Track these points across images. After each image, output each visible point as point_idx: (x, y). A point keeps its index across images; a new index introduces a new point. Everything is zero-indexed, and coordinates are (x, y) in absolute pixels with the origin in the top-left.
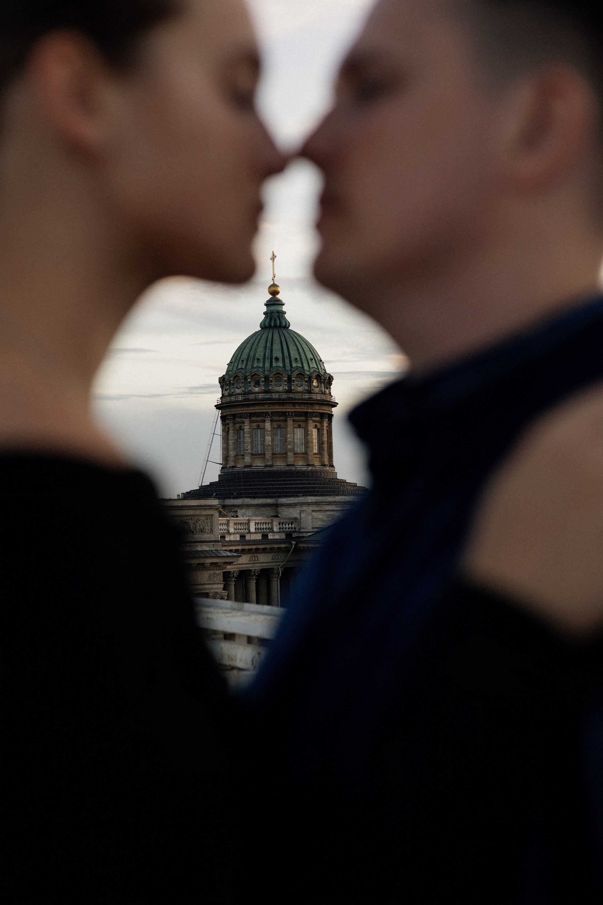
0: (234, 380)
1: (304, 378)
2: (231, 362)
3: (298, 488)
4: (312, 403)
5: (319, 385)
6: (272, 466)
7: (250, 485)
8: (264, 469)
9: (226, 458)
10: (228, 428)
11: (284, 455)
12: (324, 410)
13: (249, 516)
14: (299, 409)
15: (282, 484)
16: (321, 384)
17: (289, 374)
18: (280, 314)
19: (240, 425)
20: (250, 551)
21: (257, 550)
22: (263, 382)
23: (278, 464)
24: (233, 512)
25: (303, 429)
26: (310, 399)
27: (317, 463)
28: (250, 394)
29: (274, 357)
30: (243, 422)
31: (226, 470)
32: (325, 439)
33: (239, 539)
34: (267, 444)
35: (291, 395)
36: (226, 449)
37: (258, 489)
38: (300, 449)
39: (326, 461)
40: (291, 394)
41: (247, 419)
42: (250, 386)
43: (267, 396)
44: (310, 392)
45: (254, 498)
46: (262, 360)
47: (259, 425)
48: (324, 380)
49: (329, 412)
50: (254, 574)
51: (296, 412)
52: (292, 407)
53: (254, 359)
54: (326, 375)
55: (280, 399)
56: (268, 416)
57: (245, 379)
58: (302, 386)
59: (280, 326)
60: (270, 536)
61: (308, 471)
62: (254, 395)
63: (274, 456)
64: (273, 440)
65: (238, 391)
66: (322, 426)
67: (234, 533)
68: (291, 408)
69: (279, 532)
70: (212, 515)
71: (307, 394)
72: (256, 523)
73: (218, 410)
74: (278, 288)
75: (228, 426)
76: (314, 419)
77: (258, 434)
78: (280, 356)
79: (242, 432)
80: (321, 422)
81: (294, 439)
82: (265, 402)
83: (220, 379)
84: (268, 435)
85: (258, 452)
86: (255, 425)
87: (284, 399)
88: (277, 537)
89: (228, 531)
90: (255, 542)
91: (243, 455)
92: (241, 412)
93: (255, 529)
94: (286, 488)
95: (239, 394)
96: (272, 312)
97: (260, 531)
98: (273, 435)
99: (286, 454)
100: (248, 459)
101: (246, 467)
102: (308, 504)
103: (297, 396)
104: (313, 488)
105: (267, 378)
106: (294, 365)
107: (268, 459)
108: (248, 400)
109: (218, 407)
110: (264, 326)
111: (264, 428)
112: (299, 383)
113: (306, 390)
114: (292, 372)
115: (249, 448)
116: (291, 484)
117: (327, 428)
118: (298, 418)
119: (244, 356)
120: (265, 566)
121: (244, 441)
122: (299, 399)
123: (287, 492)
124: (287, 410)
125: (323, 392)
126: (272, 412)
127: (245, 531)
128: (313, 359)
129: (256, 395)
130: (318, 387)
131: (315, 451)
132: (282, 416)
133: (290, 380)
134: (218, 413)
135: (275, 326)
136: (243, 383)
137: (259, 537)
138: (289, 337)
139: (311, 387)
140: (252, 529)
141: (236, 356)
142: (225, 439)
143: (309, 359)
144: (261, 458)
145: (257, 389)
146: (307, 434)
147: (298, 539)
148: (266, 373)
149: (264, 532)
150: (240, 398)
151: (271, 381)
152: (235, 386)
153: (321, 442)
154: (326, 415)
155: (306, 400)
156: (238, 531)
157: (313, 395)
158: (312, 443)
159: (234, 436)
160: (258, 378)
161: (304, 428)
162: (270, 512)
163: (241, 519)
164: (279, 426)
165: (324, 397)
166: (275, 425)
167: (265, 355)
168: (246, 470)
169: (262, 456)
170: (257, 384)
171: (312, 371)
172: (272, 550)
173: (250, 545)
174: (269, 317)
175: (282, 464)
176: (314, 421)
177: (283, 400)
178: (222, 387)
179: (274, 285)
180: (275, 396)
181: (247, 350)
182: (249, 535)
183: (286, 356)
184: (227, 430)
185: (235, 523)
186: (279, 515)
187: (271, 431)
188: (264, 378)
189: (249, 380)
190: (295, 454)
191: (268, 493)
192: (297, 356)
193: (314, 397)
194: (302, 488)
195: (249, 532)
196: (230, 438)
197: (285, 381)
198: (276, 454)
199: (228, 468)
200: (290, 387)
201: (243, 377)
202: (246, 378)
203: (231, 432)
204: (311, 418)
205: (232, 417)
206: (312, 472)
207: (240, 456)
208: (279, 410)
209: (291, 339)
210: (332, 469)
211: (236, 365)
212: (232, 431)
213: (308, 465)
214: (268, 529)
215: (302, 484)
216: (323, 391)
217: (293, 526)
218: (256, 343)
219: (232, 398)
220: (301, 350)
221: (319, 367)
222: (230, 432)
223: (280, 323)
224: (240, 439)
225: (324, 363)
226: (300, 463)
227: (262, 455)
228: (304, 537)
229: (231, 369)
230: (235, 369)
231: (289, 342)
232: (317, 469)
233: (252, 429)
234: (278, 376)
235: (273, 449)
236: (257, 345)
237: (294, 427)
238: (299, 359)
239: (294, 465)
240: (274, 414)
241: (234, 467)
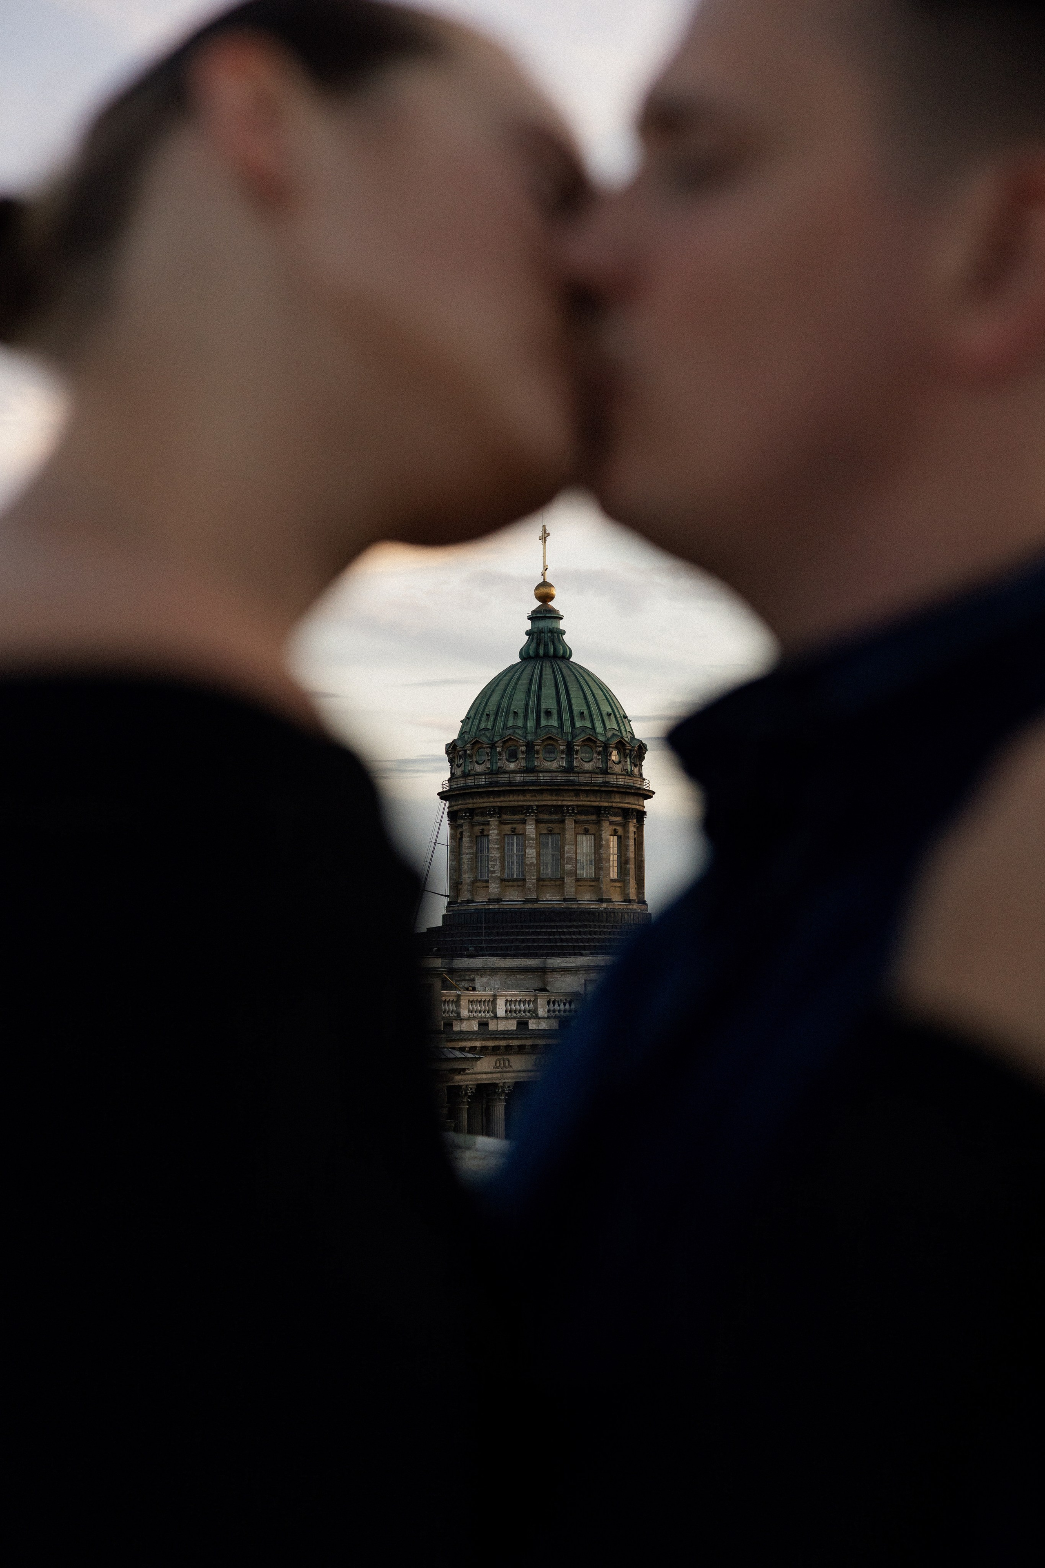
0: (472, 749)
1: (597, 746)
2: (467, 718)
3: (582, 940)
4: (608, 791)
5: (622, 759)
6: (536, 900)
7: (498, 934)
8: (522, 906)
9: (457, 886)
10: (461, 833)
11: (559, 882)
12: (630, 803)
13: (494, 989)
14: (585, 801)
15: (553, 933)
16: (625, 757)
17: (570, 740)
18: (556, 635)
19: (481, 827)
20: (495, 1050)
21: (507, 1049)
22: (523, 752)
23: (548, 897)
24: (468, 980)
25: (593, 837)
26: (605, 783)
27: (616, 897)
28: (501, 773)
29: (543, 710)
30: (488, 823)
31: (455, 907)
32: (631, 855)
33: (476, 1029)
34: (528, 863)
35: (572, 777)
36: (454, 870)
37: (512, 941)
38: (587, 872)
39: (633, 894)
40: (572, 775)
41: (495, 817)
42: (499, 759)
43: (531, 777)
44: (605, 771)
45: (505, 956)
46: (521, 715)
47: (515, 828)
48: (631, 751)
49: (637, 807)
50: (503, 1091)
51: (578, 806)
52: (574, 798)
53: (508, 712)
54: (635, 741)
55: (551, 784)
56: (532, 812)
57: (491, 748)
58: (591, 760)
59: (556, 656)
60: (532, 1025)
61: (602, 912)
62: (507, 776)
63: (541, 883)
64: (538, 855)
65: (479, 768)
66: (626, 831)
67: (469, 1019)
68: (572, 799)
69: (548, 1017)
71: (600, 776)
72: (507, 1000)
73: (444, 801)
74: (552, 589)
75: (460, 830)
76: (612, 818)
77: (513, 845)
78: (553, 707)
79: (484, 840)
80: (625, 826)
81: (576, 853)
82: (526, 788)
83: (448, 746)
84: (532, 847)
85: (513, 875)
86: (507, 828)
87: (559, 784)
88: (543, 1025)
89: (458, 1014)
90: (504, 1035)
91: (487, 881)
92: (485, 805)
93: (506, 1011)
94: (562, 940)
95: (480, 774)
96: (541, 631)
97: (514, 1014)
98: (540, 846)
99: (562, 879)
100: (494, 888)
101: (490, 901)
103: (584, 779)
105: (530, 746)
106: (578, 724)
107: (530, 889)
108: (497, 784)
109: (443, 796)
110: (526, 656)
111: (523, 835)
112: (587, 755)
113: (599, 767)
114: (573, 736)
115: (497, 868)
116: (570, 933)
117: (636, 836)
118: (583, 817)
119: (491, 708)
120: (522, 1077)
121: (488, 856)
122: (586, 784)
123: (562, 947)
124: (565, 803)
125: (629, 773)
126: (537, 806)
127: (488, 1015)
128: (611, 714)
129: (511, 776)
130: (619, 762)
131: (614, 875)
132: (556, 813)
133: (570, 751)
134: (443, 806)
135: (546, 656)
136: (487, 753)
137: (512, 1025)
138: (569, 676)
139: (607, 762)
140: (501, 1012)
141: (475, 707)
142: (456, 852)
143: (604, 713)
144: (518, 886)
145: (512, 766)
146: (599, 845)
148: (529, 738)
149: (521, 1017)
150: (483, 780)
151: (538, 752)
152: (475, 759)
153: (623, 860)
154: (632, 813)
155: (599, 785)
156: (475, 1014)
157: (611, 776)
158: (608, 860)
159: (472, 847)
160: (515, 746)
161: (594, 834)
162: (533, 982)
163: (482, 993)
164: (550, 831)
165: (630, 781)
166: (544, 828)
167: (527, 705)
168: (491, 907)
169: (520, 883)
170: (513, 756)
171: (609, 734)
172: (533, 1049)
173: (496, 1039)
174: (535, 641)
175: (554, 898)
176: (612, 823)
177: (557, 785)
178: (451, 761)
179: (545, 584)
180: (544, 778)
181: (495, 698)
182: (495, 1021)
183: (564, 708)
184: (459, 836)
185: (471, 1000)
186: (548, 988)
187: (537, 838)
188: (526, 746)
189: (499, 749)
190: (578, 880)
191: (529, 948)
192: (584, 709)
193: (613, 780)
194: (589, 940)
195: (495, 1017)
196: (463, 851)
197: (563, 752)
198: (544, 880)
199: (460, 903)
200: (570, 763)
201: (489, 744)
202: (493, 746)
203: (466, 840)
204: (607, 817)
205: (468, 814)
206: (606, 913)
207: (481, 882)
208: (550, 803)
209: (573, 678)
210: (643, 907)
211: (476, 722)
212: (468, 839)
213: (601, 900)
214: (529, 1012)
215: (590, 933)
216: (629, 770)
217: (573, 1007)
218: (512, 684)
219: (469, 781)
220: (590, 698)
221: (622, 728)
222: (464, 839)
223: (555, 650)
224: (481, 852)
225: (630, 721)
226: (587, 897)
227: (521, 881)
229: (468, 730)
230: (474, 729)
231: (569, 685)
232: (617, 907)
233: (503, 836)
234: (550, 742)
235: (538, 871)
236: (514, 688)
237: (577, 834)
238: (586, 713)
239: (575, 900)
240: (541, 809)
241: (469, 902)
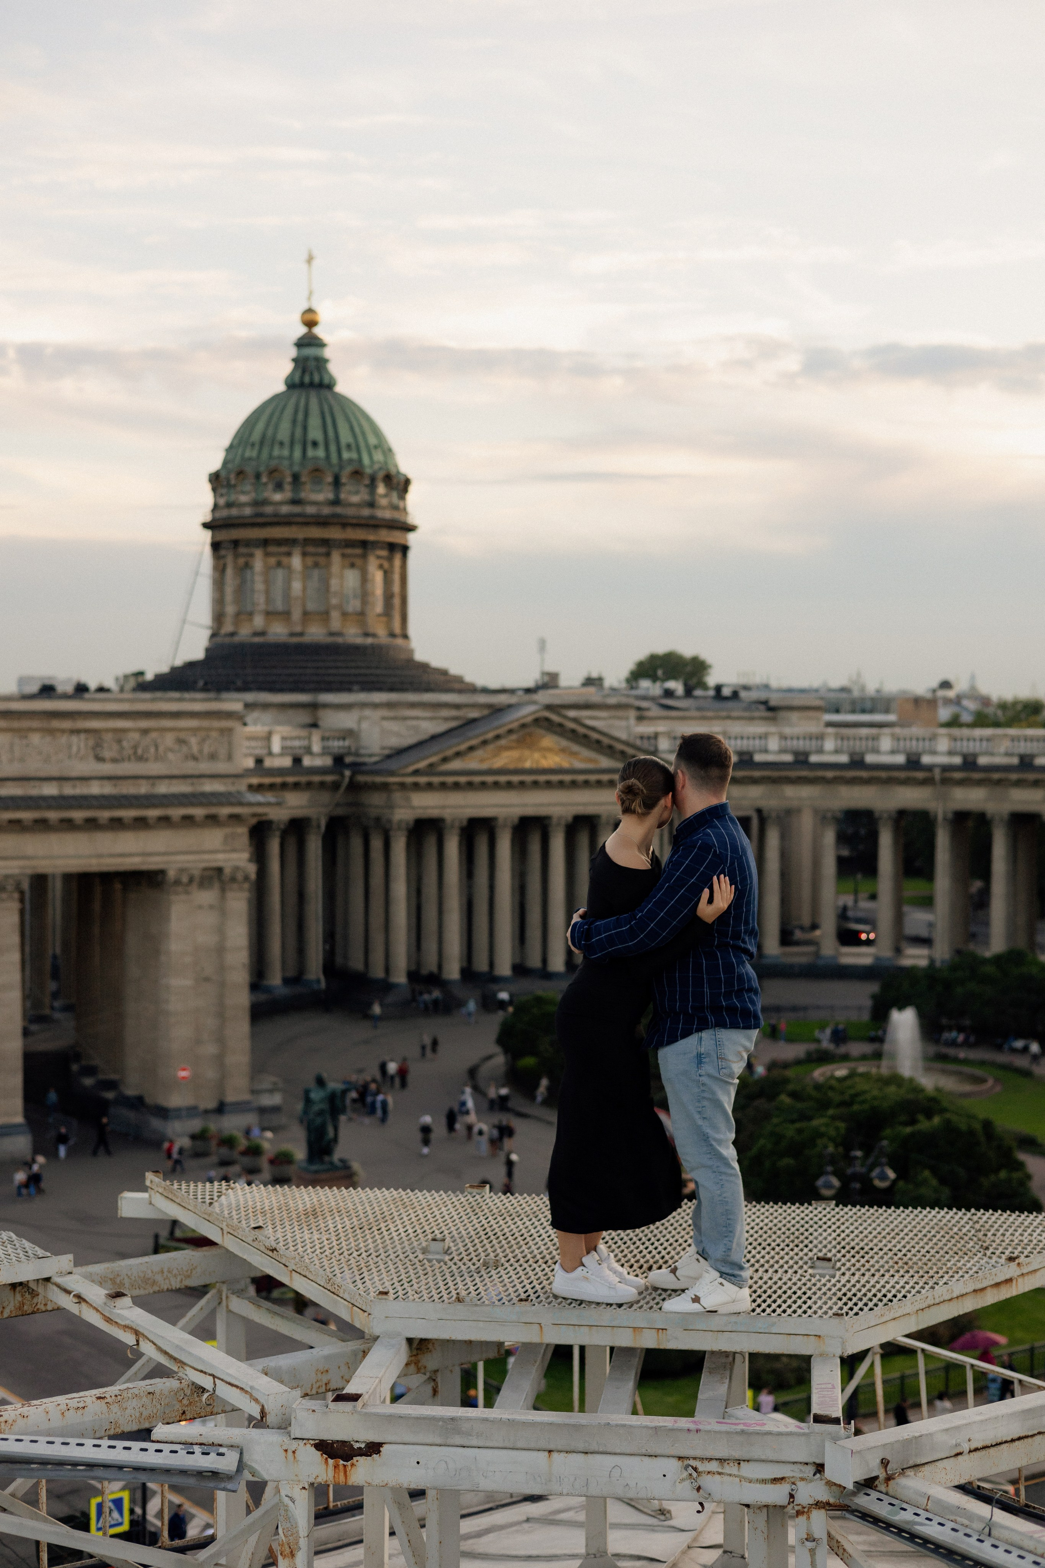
0: (237, 479)
1: (363, 479)
3: (351, 675)
4: (375, 524)
5: (389, 493)
6: (301, 634)
7: (263, 668)
8: (288, 640)
9: (220, 619)
10: (225, 564)
11: (325, 616)
12: (395, 537)
13: (268, 725)
14: (352, 534)
15: (320, 668)
16: (392, 490)
17: (337, 472)
18: (320, 363)
19: (245, 559)
20: (272, 787)
21: (284, 786)
22: (289, 483)
23: (313, 631)
25: (359, 570)
26: (372, 517)
27: (382, 631)
28: (266, 504)
29: (309, 441)
30: (251, 555)
31: (218, 640)
32: (396, 588)
34: (294, 596)
35: (338, 510)
36: (219, 602)
37: (280, 675)
39: (397, 627)
40: (338, 507)
41: (260, 549)
42: (265, 490)
43: (297, 509)
44: (372, 505)
45: (271, 690)
46: (288, 445)
47: (280, 561)
48: (397, 485)
49: (401, 541)
50: (279, 827)
51: (345, 540)
52: (342, 531)
53: (273, 442)
54: (399, 475)
55: (317, 516)
56: (298, 545)
57: (256, 478)
58: (357, 493)
59: (320, 385)
60: (307, 762)
61: (366, 646)
62: (273, 507)
63: (307, 617)
64: (304, 589)
65: (243, 499)
66: (392, 566)
68: (339, 532)
69: (322, 754)
70: (230, 730)
71: (369, 509)
72: (281, 737)
73: (208, 532)
74: (318, 314)
75: (222, 562)
76: (378, 552)
77: (278, 578)
78: (320, 438)
79: (249, 572)
80: (390, 559)
81: (342, 587)
82: (292, 520)
83: (211, 475)
84: (297, 580)
85: (278, 608)
86: (272, 561)
87: (327, 517)
88: (318, 762)
90: (281, 772)
91: (251, 614)
92: (249, 536)
93: (282, 748)
94: (329, 675)
95: (245, 505)
96: (306, 359)
97: (291, 751)
98: (306, 579)
99: (328, 613)
100: (259, 621)
101: (256, 634)
102: (375, 706)
103: (350, 512)
104: (377, 675)
105: (296, 477)
106: (346, 455)
107: (295, 622)
108: (261, 515)
109: (206, 526)
110: (292, 385)
111: (289, 568)
112: (355, 488)
113: (366, 501)
114: (341, 467)
115: (261, 601)
116: (337, 668)
117: (401, 571)
118: (349, 551)
119: (256, 436)
120: (299, 813)
121: (253, 588)
122: (354, 518)
123: (332, 682)
124: (332, 536)
125: (395, 506)
126: (303, 539)
127: (264, 751)
128: (377, 446)
129: (278, 507)
130: (386, 496)
131: (379, 608)
132: (321, 546)
133: (337, 483)
134: (207, 536)
135: (312, 385)
136: (252, 484)
137: (287, 762)
138: (337, 408)
139: (375, 496)
140: (276, 747)
141: (241, 433)
142: (219, 584)
143: (372, 447)
144: (284, 619)
146: (365, 579)
147: (357, 767)
148: (296, 468)
149: (296, 754)
150: (248, 511)
151: (305, 483)
152: (239, 490)
153: (388, 594)
154: (398, 547)
155: (366, 518)
156: (252, 751)
157: (377, 510)
158: (373, 593)
159: (235, 579)
160: (281, 476)
161: (361, 569)
162: (304, 717)
163: (255, 729)
164: (316, 564)
165: (396, 515)
166: (310, 561)
167: (293, 435)
168: (255, 640)
170: (279, 487)
171: (376, 467)
172: (309, 785)
173: (273, 776)
174: (301, 368)
175: (320, 632)
176: (379, 557)
177: (324, 518)
178: (214, 490)
179: (310, 311)
180: (310, 510)
181: (260, 427)
182: (271, 758)
183: (331, 438)
184: (223, 566)
186: (320, 723)
187: (302, 572)
188: (292, 477)
190: (345, 614)
191: (297, 682)
192: (351, 440)
193: (380, 514)
194: (355, 675)
195: (270, 754)
196: (226, 582)
197: (329, 484)
198: (309, 613)
199: (223, 635)
200: (337, 495)
201: (254, 474)
202: (258, 476)
203: (229, 572)
204: (373, 551)
205: (232, 545)
206: (372, 647)
207: (244, 615)
208: (317, 536)
209: (340, 410)
210: (406, 641)
211: (240, 451)
212: (233, 570)
213: (366, 635)
214: (304, 749)
215: (357, 667)
216: (394, 503)
217: (346, 743)
218: (277, 414)
219: (234, 511)
220: (357, 430)
221: (389, 462)
222: (227, 571)
223: (319, 379)
224: (246, 584)
225: (395, 454)
226: (353, 631)
227: (286, 615)
228: (364, 764)
229: (232, 459)
230: (238, 459)
231: (336, 417)
232: (382, 642)
233: (268, 569)
234: (316, 473)
235: (304, 605)
236: (280, 419)
237: (343, 567)
238: (353, 446)
239: (339, 634)
240: (307, 541)
241: (232, 634)
